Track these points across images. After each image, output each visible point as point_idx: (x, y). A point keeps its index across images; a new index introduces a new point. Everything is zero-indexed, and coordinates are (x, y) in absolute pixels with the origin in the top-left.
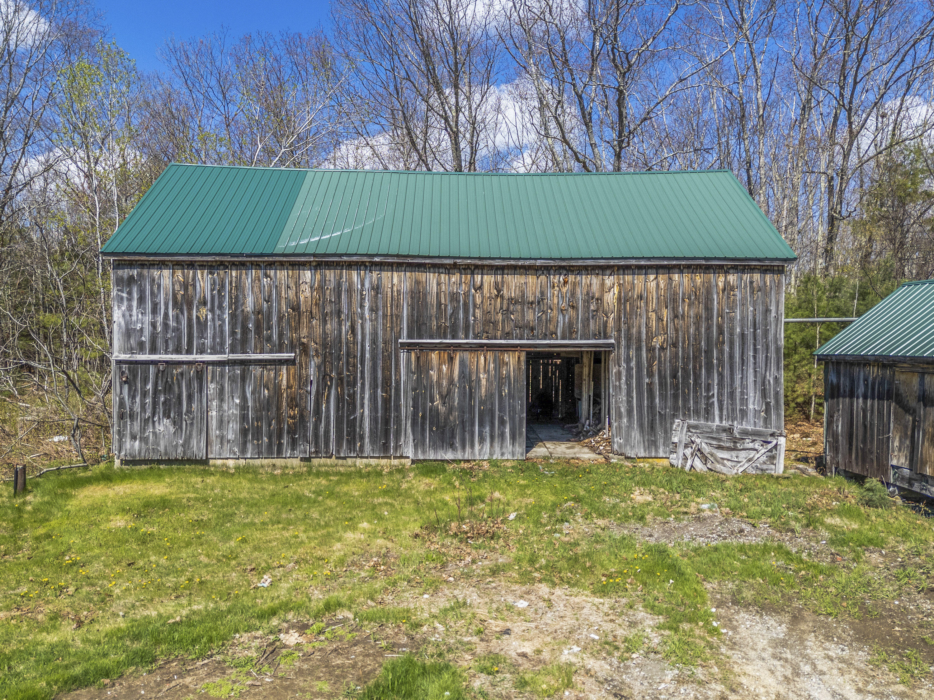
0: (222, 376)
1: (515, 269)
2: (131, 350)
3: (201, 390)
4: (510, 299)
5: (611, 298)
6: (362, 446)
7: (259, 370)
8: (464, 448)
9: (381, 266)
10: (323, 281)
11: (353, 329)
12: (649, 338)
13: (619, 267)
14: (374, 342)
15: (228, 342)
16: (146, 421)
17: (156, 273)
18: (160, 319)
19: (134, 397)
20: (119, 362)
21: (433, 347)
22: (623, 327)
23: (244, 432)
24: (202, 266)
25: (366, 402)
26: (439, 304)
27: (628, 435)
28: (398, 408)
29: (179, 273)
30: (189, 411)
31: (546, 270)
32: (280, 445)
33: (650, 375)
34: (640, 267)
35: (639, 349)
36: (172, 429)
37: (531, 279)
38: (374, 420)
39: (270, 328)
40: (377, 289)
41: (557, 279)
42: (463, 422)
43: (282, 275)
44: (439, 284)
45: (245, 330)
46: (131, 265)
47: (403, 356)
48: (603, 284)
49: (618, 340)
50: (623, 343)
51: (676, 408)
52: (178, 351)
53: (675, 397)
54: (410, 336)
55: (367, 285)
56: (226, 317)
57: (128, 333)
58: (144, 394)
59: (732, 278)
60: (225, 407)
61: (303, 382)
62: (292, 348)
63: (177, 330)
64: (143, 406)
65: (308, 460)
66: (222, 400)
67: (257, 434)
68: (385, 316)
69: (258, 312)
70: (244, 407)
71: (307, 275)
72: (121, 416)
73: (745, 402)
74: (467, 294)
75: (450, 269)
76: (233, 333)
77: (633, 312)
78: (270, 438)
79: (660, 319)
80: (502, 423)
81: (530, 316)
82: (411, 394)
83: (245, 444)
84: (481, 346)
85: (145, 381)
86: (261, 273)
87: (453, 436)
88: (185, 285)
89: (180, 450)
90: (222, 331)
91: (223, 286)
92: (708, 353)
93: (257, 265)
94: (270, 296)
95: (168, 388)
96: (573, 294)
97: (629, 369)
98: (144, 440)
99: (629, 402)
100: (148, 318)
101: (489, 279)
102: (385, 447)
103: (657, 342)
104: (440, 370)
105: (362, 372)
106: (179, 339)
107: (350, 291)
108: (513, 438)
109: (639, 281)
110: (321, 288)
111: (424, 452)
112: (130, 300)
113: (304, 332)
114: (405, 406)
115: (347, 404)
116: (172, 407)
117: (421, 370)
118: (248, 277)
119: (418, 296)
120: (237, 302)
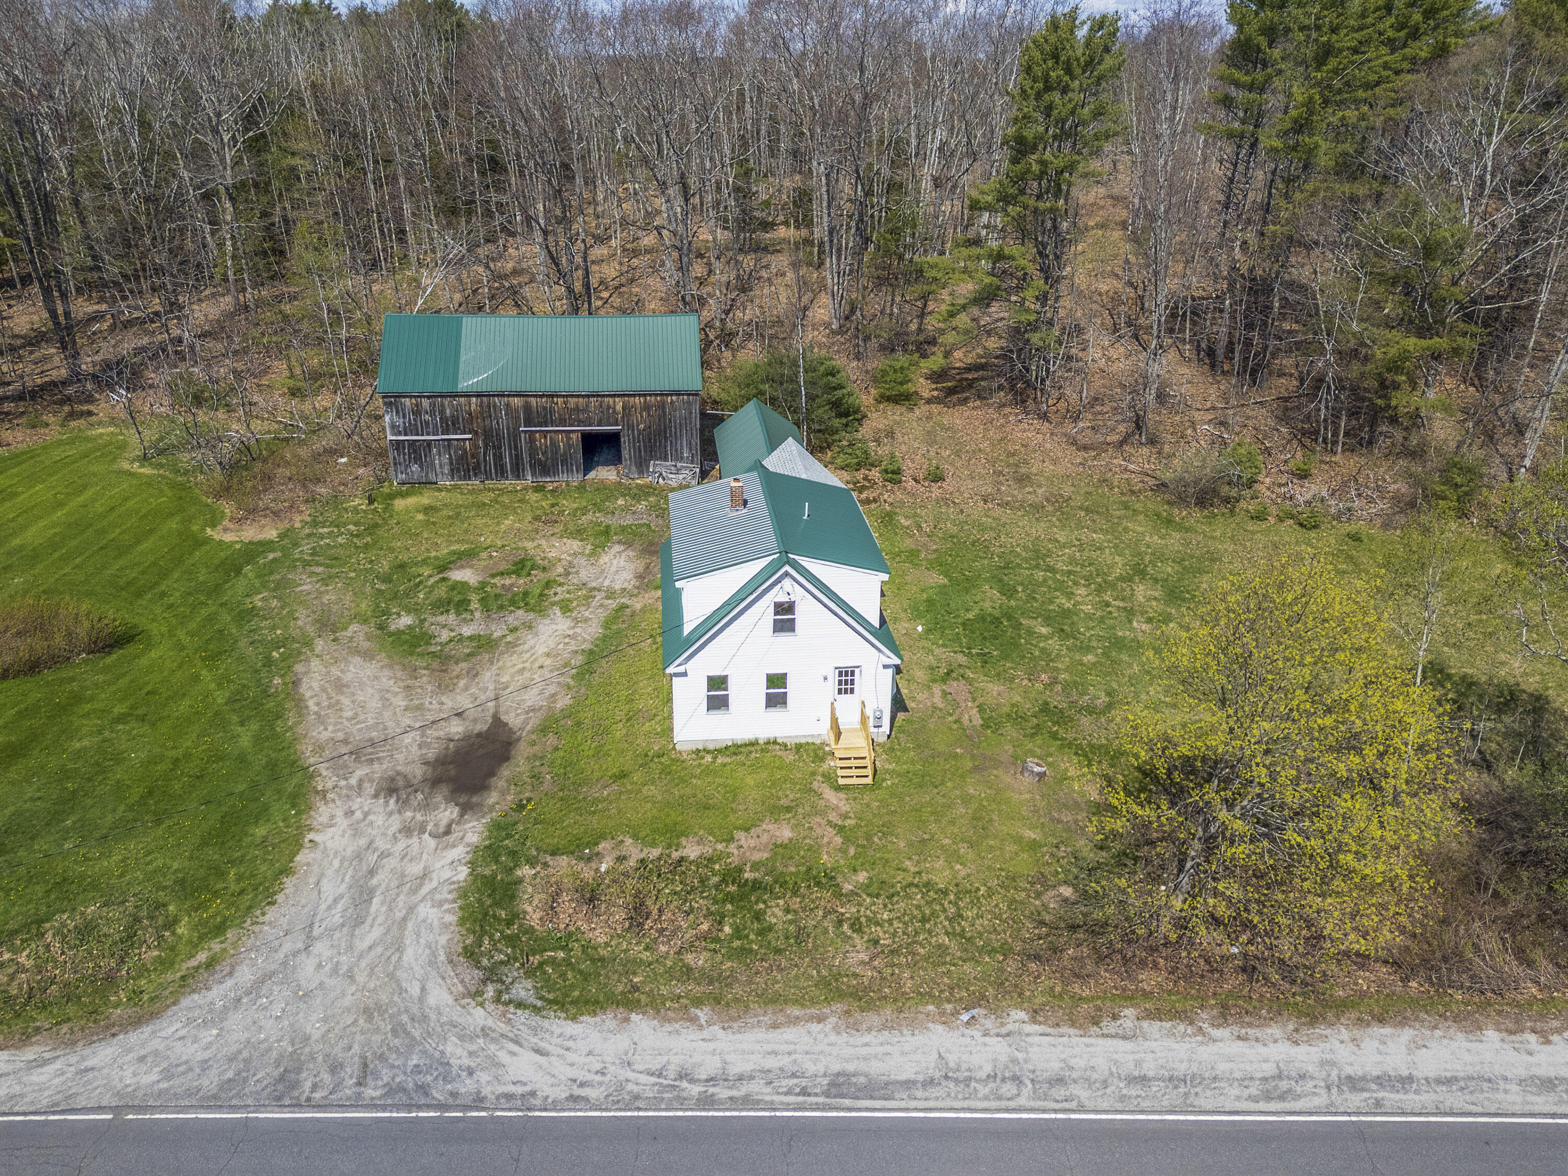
0: (439, 446)
1: (572, 396)
2: (395, 435)
3: (430, 452)
4: (571, 409)
5: (619, 407)
6: (507, 476)
7: (456, 443)
8: (554, 476)
9: (509, 396)
10: (482, 402)
11: (498, 423)
12: (638, 425)
13: (622, 395)
14: (508, 429)
15: (440, 430)
16: (407, 466)
17: (403, 400)
18: (407, 420)
19: (400, 456)
20: (391, 441)
21: (537, 432)
22: (626, 421)
23: (452, 470)
25: (507, 456)
26: (538, 412)
27: (630, 468)
28: (522, 458)
29: (414, 400)
30: (426, 461)
31: (587, 396)
32: (469, 475)
33: (639, 442)
34: (632, 395)
35: (633, 431)
36: (419, 469)
38: (511, 464)
39: (459, 424)
40: (507, 406)
41: (592, 400)
42: (553, 465)
43: (462, 400)
44: (537, 403)
45: (447, 425)
47: (523, 436)
48: (615, 402)
49: (624, 427)
50: (626, 428)
51: (651, 457)
52: (417, 435)
53: (651, 451)
54: (525, 427)
55: (503, 404)
56: (438, 418)
57: (393, 426)
58: (404, 454)
59: (674, 398)
60: (442, 459)
61: (477, 448)
62: (470, 433)
63: (416, 425)
64: (404, 459)
65: (483, 482)
66: (440, 457)
67: (458, 470)
68: (512, 418)
69: (452, 416)
70: (451, 459)
71: (474, 400)
72: (395, 464)
73: (682, 453)
74: (551, 408)
75: (542, 396)
76: (442, 427)
77: (629, 415)
78: (464, 472)
79: (642, 416)
80: (572, 464)
81: (582, 417)
82: (528, 452)
83: (453, 475)
84: (559, 431)
85: (404, 448)
86: (452, 399)
87: (549, 471)
88: (417, 405)
89: (424, 478)
90: (437, 426)
91: (435, 406)
92: (665, 432)
93: (450, 396)
94: (457, 410)
95: (415, 452)
96: (601, 406)
97: (629, 440)
98: (407, 474)
99: (630, 454)
100: (401, 420)
101: (560, 400)
102: (518, 476)
103: (642, 427)
104: (541, 442)
105: (504, 443)
106: (417, 430)
107: (495, 406)
108: (577, 471)
109: (631, 400)
110: (481, 406)
111: (536, 478)
112: (392, 412)
113: (475, 425)
114: (526, 458)
115: (499, 458)
116: (418, 460)
117: (532, 440)
118: (446, 402)
119: (527, 408)
120: (442, 412)
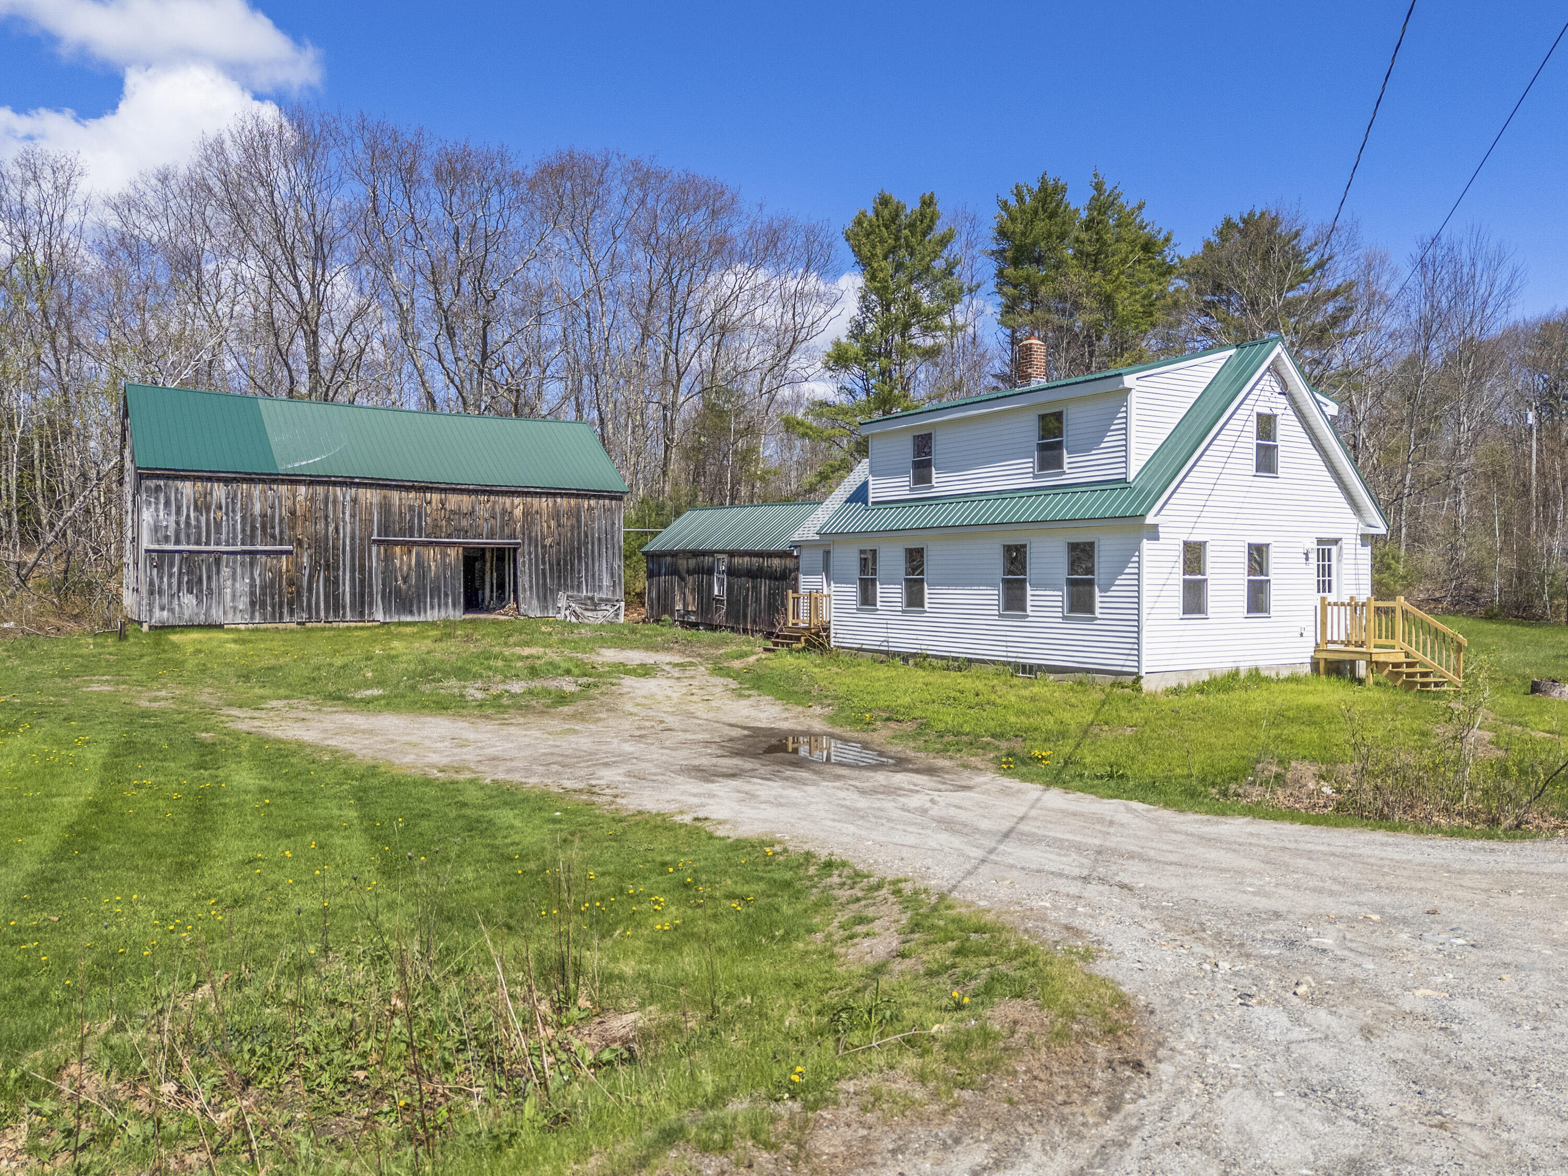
0: (235, 562)
1: (454, 491)
2: (158, 542)
3: (218, 572)
4: (451, 511)
5: (518, 512)
6: (344, 614)
7: (264, 558)
8: (419, 614)
9: (359, 485)
10: (315, 494)
11: (337, 529)
12: (543, 539)
13: (523, 493)
14: (353, 539)
15: (240, 537)
16: (173, 596)
17: (180, 484)
18: (183, 519)
19: (162, 578)
20: (147, 551)
21: (397, 543)
22: (526, 532)
23: (253, 604)
24: (219, 480)
25: (347, 583)
26: (401, 513)
27: (530, 603)
28: (371, 586)
29: (199, 484)
30: (209, 588)
31: (476, 492)
32: (281, 614)
33: (544, 563)
34: (536, 493)
35: (536, 546)
36: (195, 602)
37: (465, 498)
38: (353, 595)
39: (273, 527)
40: (354, 501)
41: (483, 498)
42: (419, 596)
43: (283, 489)
44: (400, 499)
45: (253, 528)
46: (158, 477)
47: (374, 549)
48: (513, 503)
49: (523, 540)
50: (526, 542)
51: (559, 585)
52: (198, 543)
53: (559, 577)
54: (379, 535)
55: (348, 498)
56: (238, 518)
57: (156, 528)
58: (171, 576)
59: (593, 502)
60: (238, 585)
61: (299, 568)
62: (291, 543)
63: (198, 527)
64: (170, 585)
65: (304, 623)
66: (234, 580)
67: (263, 605)
68: (361, 520)
69: (264, 516)
70: (252, 585)
71: (302, 489)
72: (150, 593)
73: (601, 580)
74: (420, 506)
75: (408, 489)
76: (243, 531)
77: (533, 522)
78: (273, 608)
79: (549, 527)
80: (446, 595)
81: (464, 523)
82: (380, 576)
83: (253, 613)
84: (432, 543)
85: (171, 565)
86: (266, 487)
87: (411, 605)
88: (204, 494)
89: (202, 617)
90: (234, 529)
91: (235, 496)
92: (579, 549)
93: (263, 481)
94: (274, 503)
95: (191, 571)
96: (493, 509)
97: (530, 560)
98: (172, 610)
99: (531, 581)
100: (173, 518)
101: (436, 497)
102: (362, 614)
103: (548, 542)
104: (402, 559)
105: (344, 561)
106: (199, 534)
107: (335, 502)
108: (454, 606)
109: (536, 501)
110: (312, 499)
111: (391, 617)
112: (157, 504)
113: (299, 530)
114: (376, 584)
115: (333, 584)
116: (194, 585)
117: (388, 559)
118: (257, 490)
119: (385, 507)
120: (247, 508)
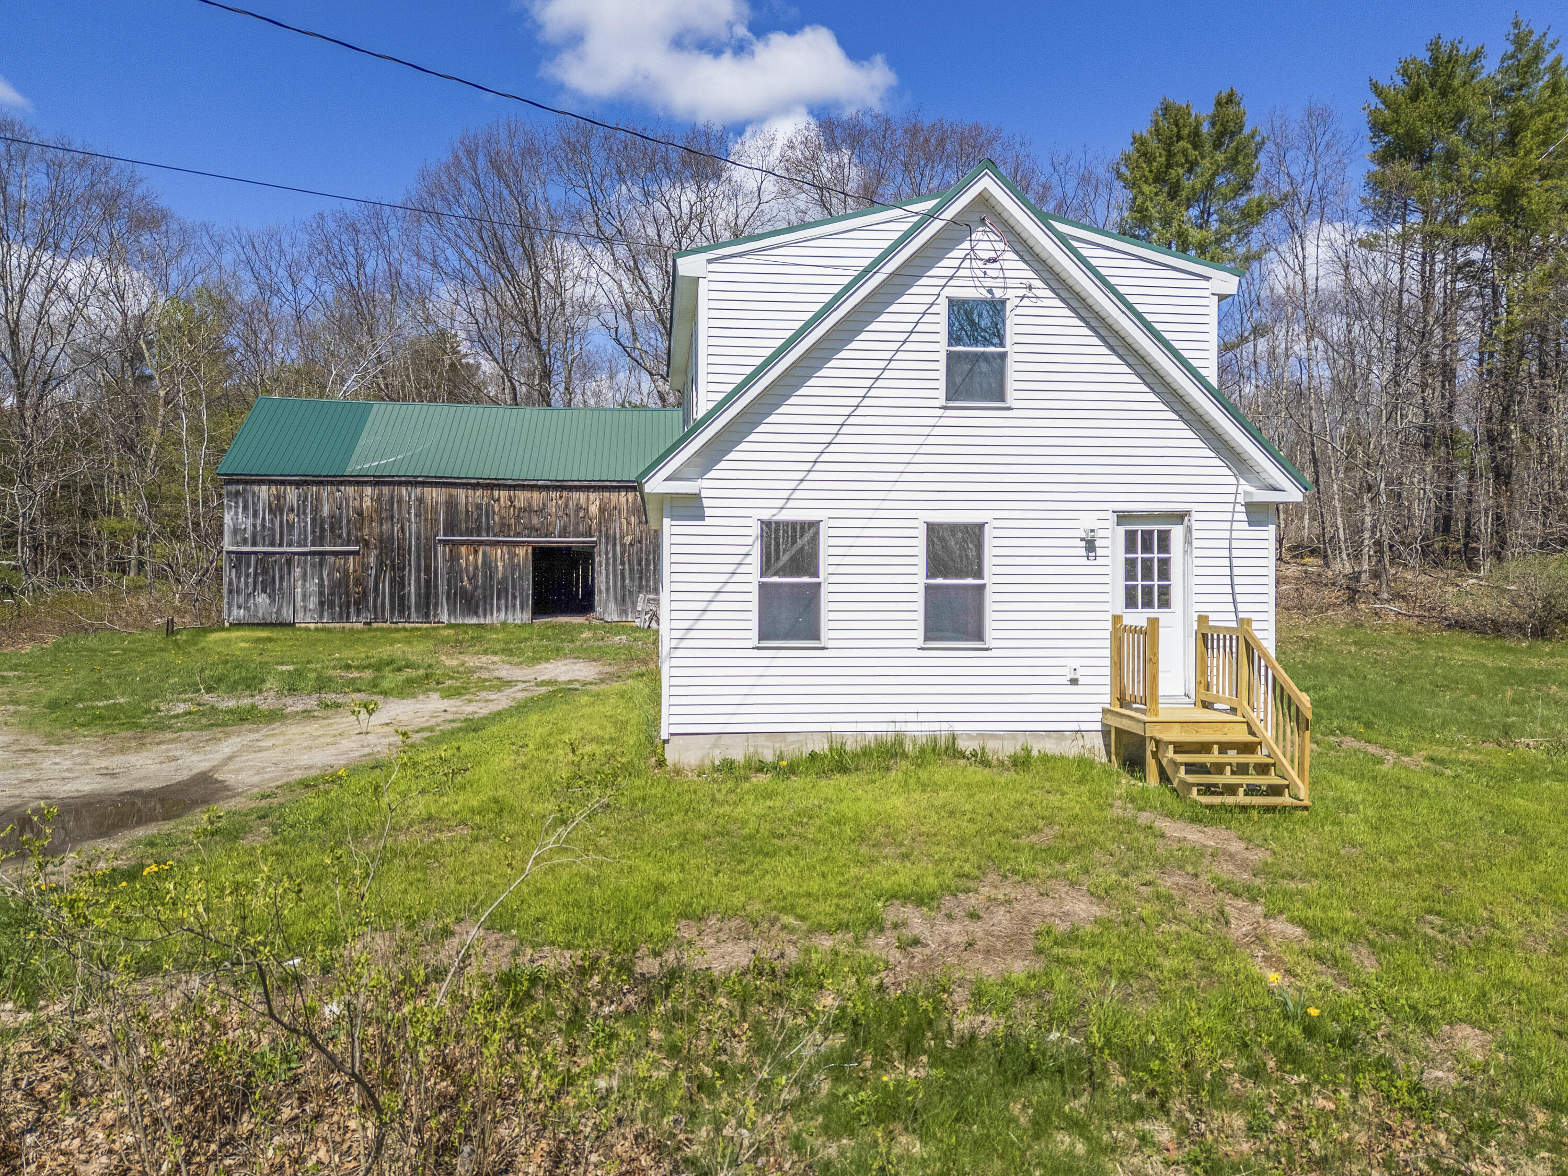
0: (305, 562)
1: (523, 487)
2: (237, 544)
3: (289, 573)
4: (520, 509)
5: (594, 509)
6: (409, 615)
7: (333, 558)
8: (485, 615)
9: (424, 484)
10: (380, 495)
11: (402, 529)
12: (622, 538)
13: (600, 487)
14: (418, 538)
15: (310, 538)
16: (249, 595)
17: (256, 488)
18: (259, 521)
19: (239, 578)
20: (228, 553)
21: (463, 543)
22: (603, 529)
23: (322, 604)
24: (291, 483)
25: (412, 582)
26: (467, 511)
27: (606, 607)
28: (436, 586)
29: (273, 488)
30: (281, 588)
31: (547, 488)
32: (348, 613)
33: (623, 563)
34: (614, 487)
35: (614, 545)
36: (268, 601)
37: (536, 495)
38: (418, 595)
39: (341, 528)
40: (420, 500)
41: (553, 494)
42: (485, 597)
43: (350, 490)
44: (467, 497)
45: (322, 530)
46: (238, 482)
47: (440, 549)
48: (588, 499)
49: (600, 537)
50: (603, 540)
51: (641, 587)
52: (272, 544)
53: (641, 579)
54: (445, 535)
55: (413, 497)
56: (309, 520)
57: (236, 531)
58: (247, 576)
60: (308, 585)
61: (365, 567)
62: (357, 544)
63: (272, 529)
64: (246, 584)
65: (370, 624)
66: (305, 580)
67: (331, 605)
68: (426, 520)
69: (332, 516)
70: (321, 585)
71: (368, 490)
72: (230, 592)
74: (488, 505)
75: (475, 486)
76: (313, 532)
77: (610, 519)
78: (341, 608)
79: (629, 523)
80: (514, 597)
81: (535, 521)
82: (446, 576)
83: (322, 612)
84: (499, 542)
85: (248, 566)
86: (334, 488)
87: (477, 607)
88: (278, 497)
89: (274, 616)
90: (305, 531)
91: (306, 498)
93: (332, 483)
94: (341, 504)
95: (265, 572)
96: (567, 505)
97: (607, 559)
98: (247, 609)
99: (607, 582)
100: (250, 521)
101: (504, 494)
102: (427, 615)
103: (628, 540)
104: (467, 559)
105: (410, 561)
106: (274, 536)
107: (400, 502)
108: (522, 608)
109: (614, 496)
110: (379, 500)
111: (456, 618)
112: (237, 507)
113: (366, 531)
114: (442, 586)
115: (399, 584)
116: (268, 586)
117: (454, 558)
118: (325, 492)
119: (451, 505)
120: (316, 509)
